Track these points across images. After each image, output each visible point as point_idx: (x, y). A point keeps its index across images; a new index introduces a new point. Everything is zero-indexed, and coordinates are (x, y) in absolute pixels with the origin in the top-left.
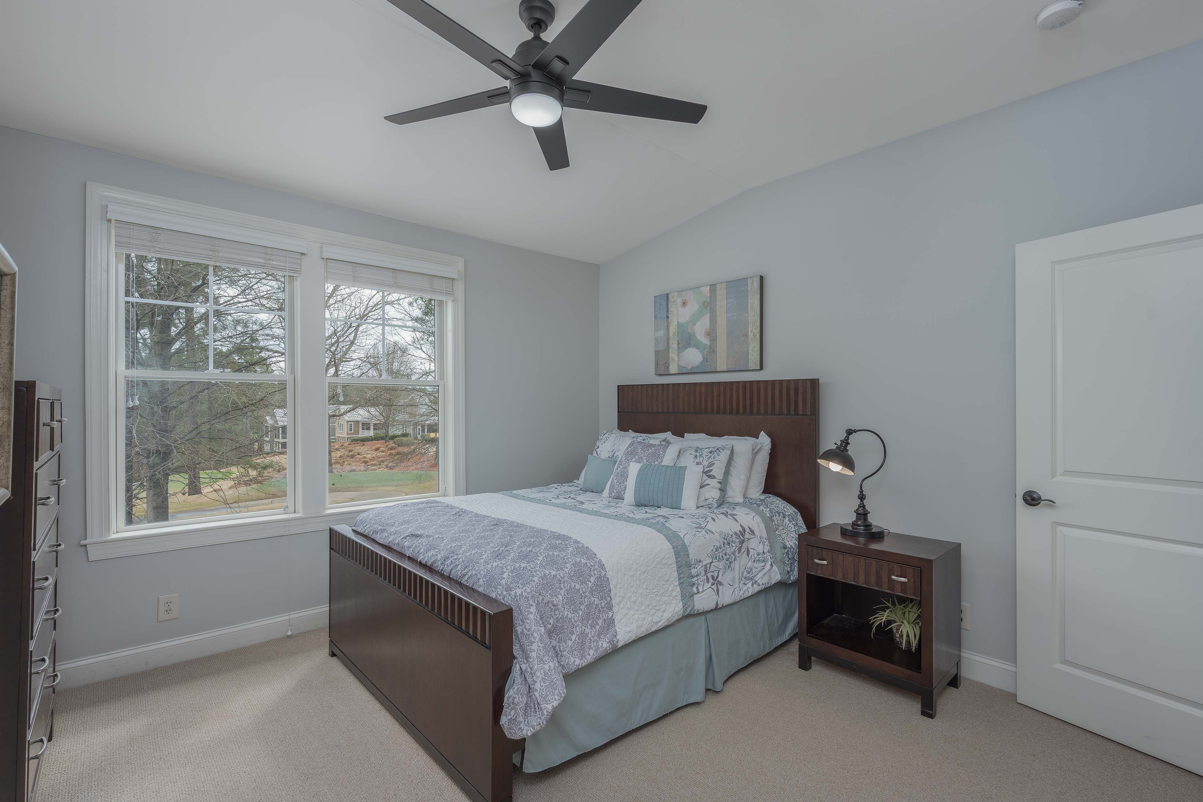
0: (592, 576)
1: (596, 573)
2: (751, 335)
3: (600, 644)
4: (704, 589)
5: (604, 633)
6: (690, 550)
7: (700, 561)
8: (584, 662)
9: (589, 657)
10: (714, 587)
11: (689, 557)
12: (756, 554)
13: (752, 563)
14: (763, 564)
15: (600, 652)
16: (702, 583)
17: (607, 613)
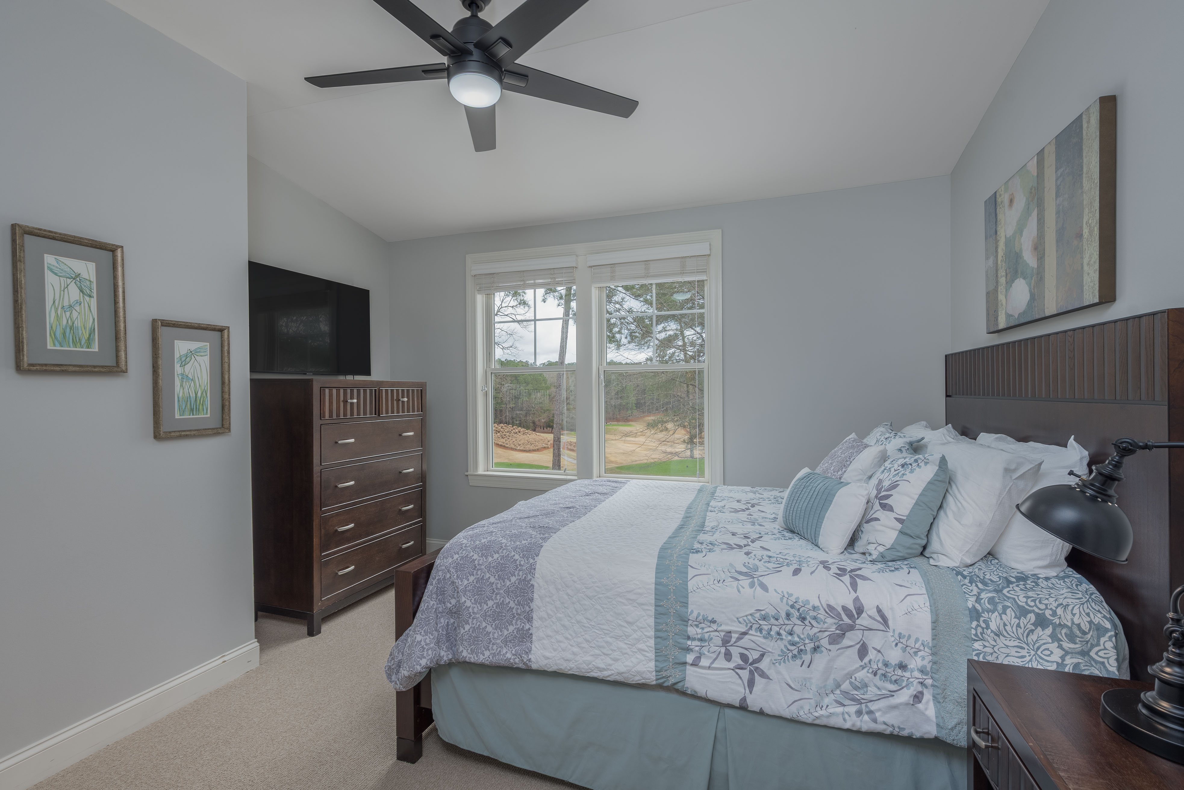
0: (515, 576)
1: (521, 573)
2: (1086, 232)
3: (504, 651)
4: (713, 666)
5: (514, 643)
6: (692, 598)
7: (713, 621)
8: (473, 658)
9: (482, 657)
10: (745, 674)
11: (687, 607)
12: (881, 661)
13: (869, 675)
14: (893, 687)
15: (498, 660)
16: (714, 656)
17: (524, 623)
